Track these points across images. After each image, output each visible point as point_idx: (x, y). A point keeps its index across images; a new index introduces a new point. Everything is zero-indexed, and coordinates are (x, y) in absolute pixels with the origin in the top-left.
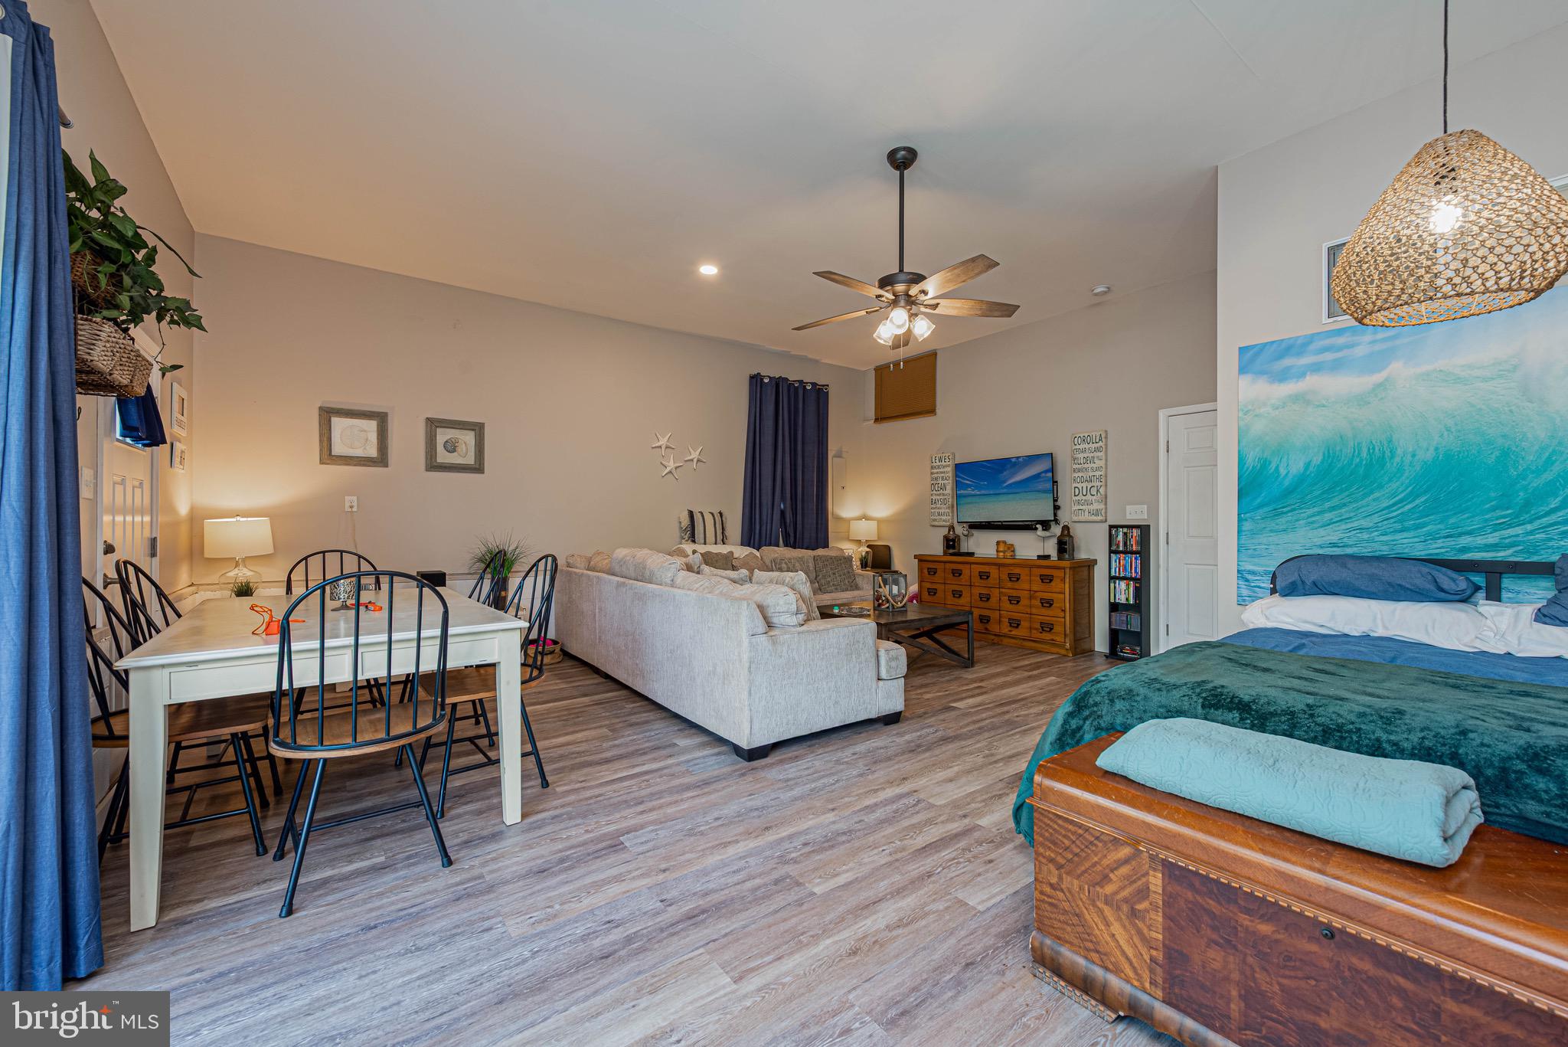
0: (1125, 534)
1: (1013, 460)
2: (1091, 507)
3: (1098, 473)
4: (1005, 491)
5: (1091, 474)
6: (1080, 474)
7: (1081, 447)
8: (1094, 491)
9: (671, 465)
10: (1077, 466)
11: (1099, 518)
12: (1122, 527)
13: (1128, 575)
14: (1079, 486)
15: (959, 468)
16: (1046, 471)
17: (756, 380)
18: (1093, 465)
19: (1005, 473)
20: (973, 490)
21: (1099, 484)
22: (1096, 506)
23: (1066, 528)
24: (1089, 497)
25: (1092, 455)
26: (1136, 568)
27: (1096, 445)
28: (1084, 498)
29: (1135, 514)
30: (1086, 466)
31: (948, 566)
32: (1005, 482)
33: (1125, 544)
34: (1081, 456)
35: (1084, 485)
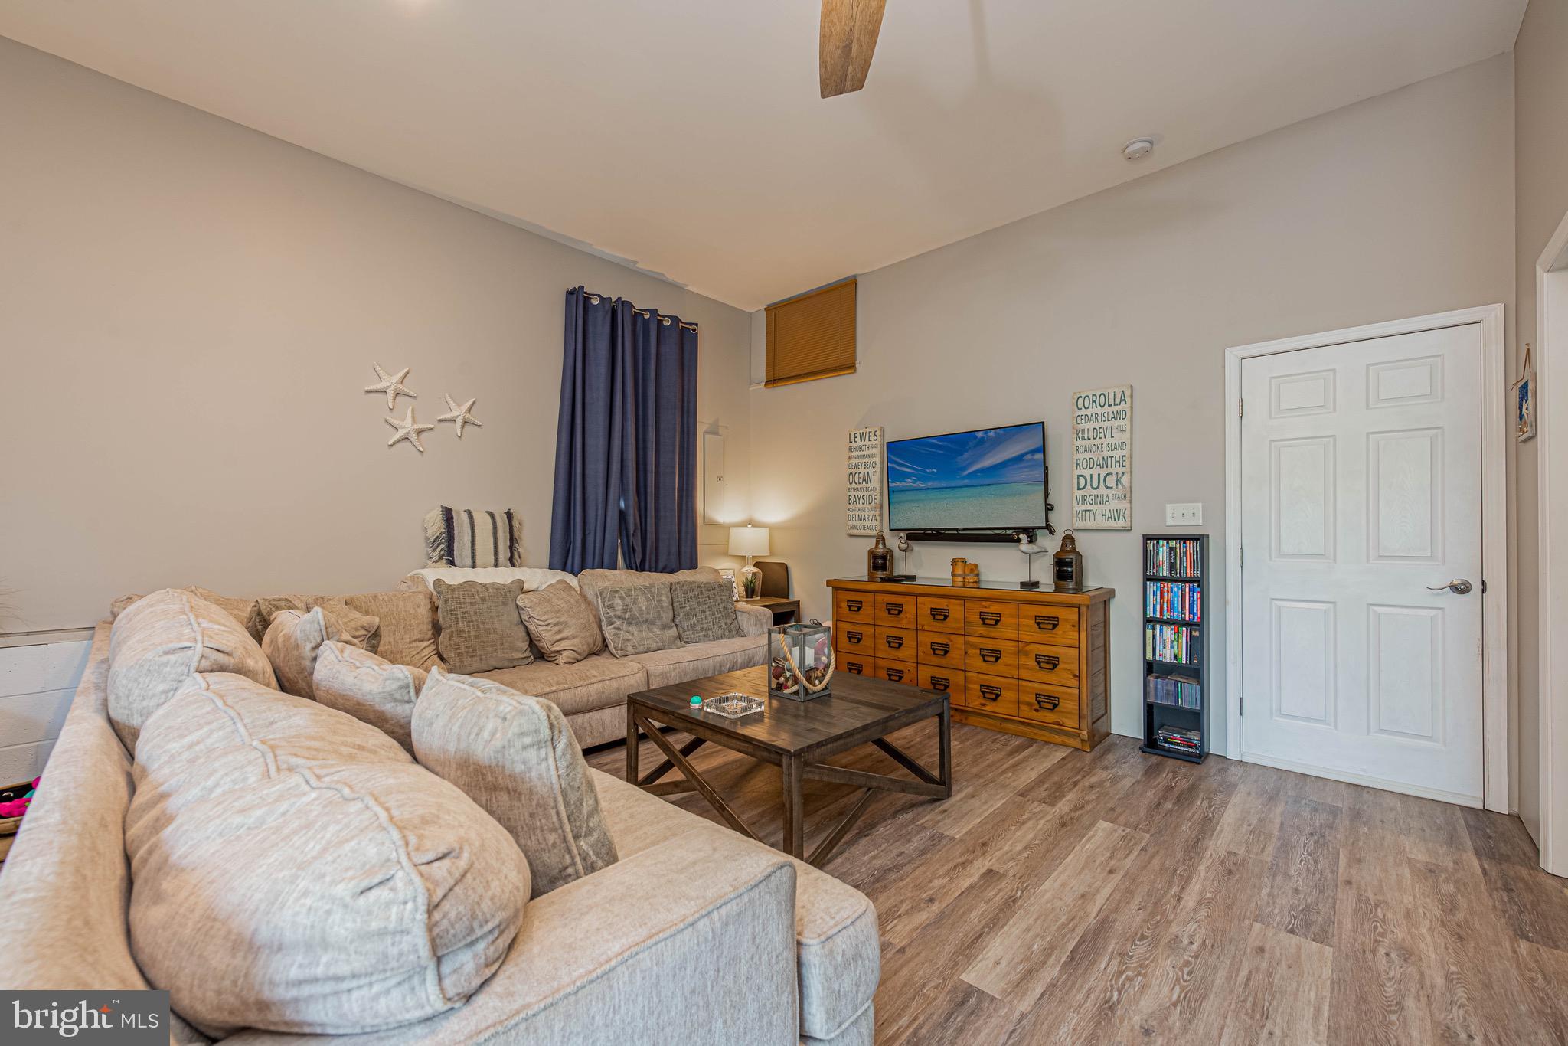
0: (1172, 550)
1: (980, 435)
2: (1107, 507)
3: (1118, 453)
4: (966, 482)
5: (1106, 454)
6: (1088, 455)
7: (1089, 412)
8: (1111, 481)
9: (407, 426)
10: (1083, 443)
11: (1121, 524)
12: (1168, 538)
13: (1177, 616)
14: (1087, 473)
15: (894, 448)
16: (1033, 452)
17: (577, 301)
18: (1108, 440)
19: (966, 455)
20: (914, 483)
21: (1120, 470)
22: (1115, 505)
23: (1068, 540)
24: (1102, 490)
25: (1108, 424)
26: (1192, 606)
27: (1115, 409)
28: (1094, 492)
29: (1180, 518)
30: (1098, 441)
31: (879, 598)
32: (964, 469)
33: (1172, 566)
34: (1090, 426)
35: (1095, 472)
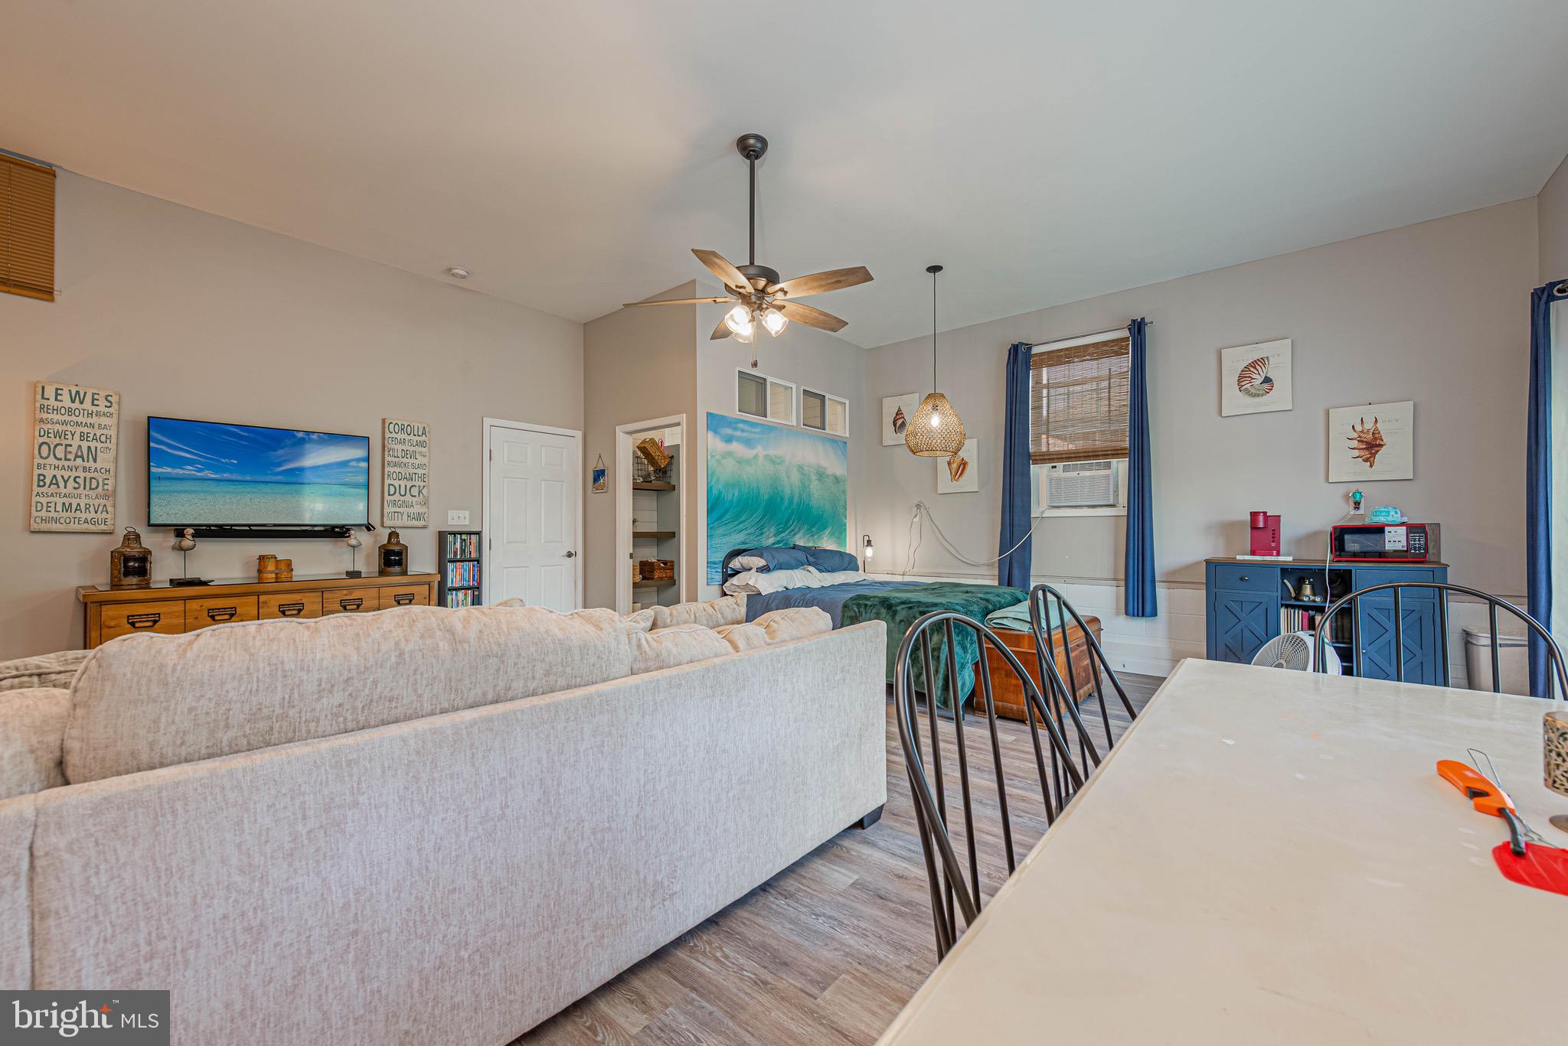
0: (463, 541)
1: (300, 435)
2: (411, 510)
3: (420, 471)
4: (279, 478)
5: (412, 471)
6: (397, 470)
7: (399, 436)
8: (415, 491)
10: (394, 459)
11: (422, 523)
12: (461, 534)
13: (466, 584)
14: (396, 483)
15: (154, 423)
16: (358, 460)
18: (413, 460)
19: (280, 452)
20: (200, 470)
21: (422, 484)
22: (417, 509)
23: (393, 535)
24: (408, 498)
25: (412, 448)
26: (474, 576)
27: (419, 439)
28: (402, 498)
29: (459, 519)
30: (405, 460)
32: (280, 464)
33: (463, 551)
34: (400, 447)
35: (403, 483)
